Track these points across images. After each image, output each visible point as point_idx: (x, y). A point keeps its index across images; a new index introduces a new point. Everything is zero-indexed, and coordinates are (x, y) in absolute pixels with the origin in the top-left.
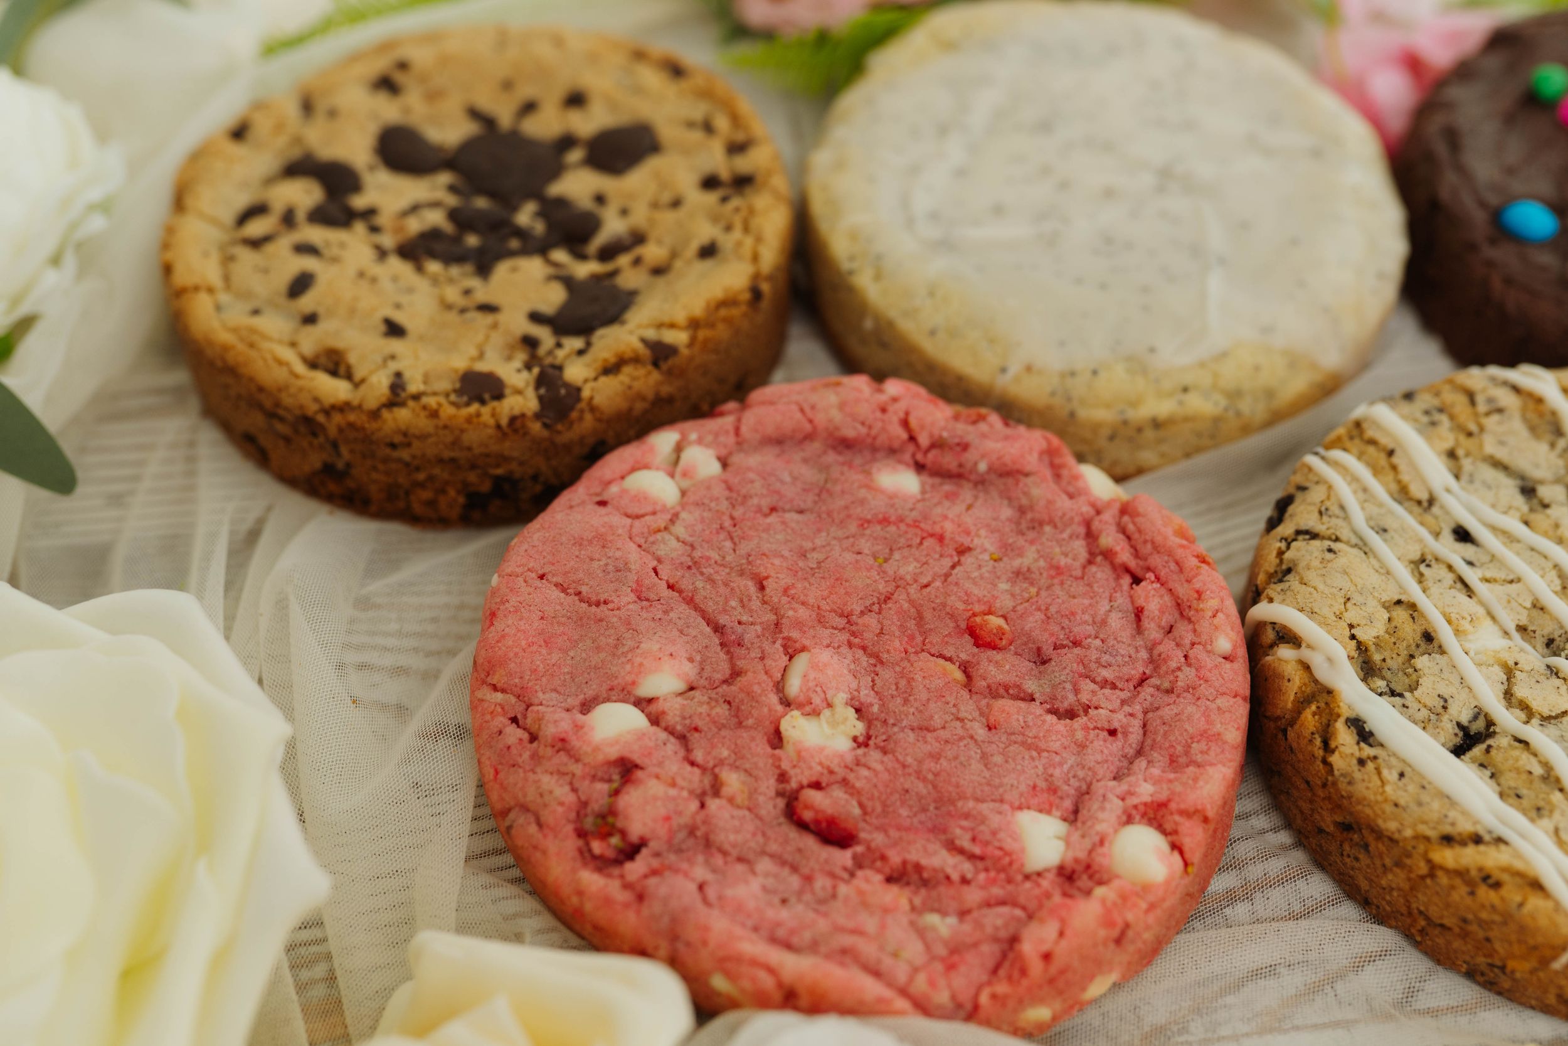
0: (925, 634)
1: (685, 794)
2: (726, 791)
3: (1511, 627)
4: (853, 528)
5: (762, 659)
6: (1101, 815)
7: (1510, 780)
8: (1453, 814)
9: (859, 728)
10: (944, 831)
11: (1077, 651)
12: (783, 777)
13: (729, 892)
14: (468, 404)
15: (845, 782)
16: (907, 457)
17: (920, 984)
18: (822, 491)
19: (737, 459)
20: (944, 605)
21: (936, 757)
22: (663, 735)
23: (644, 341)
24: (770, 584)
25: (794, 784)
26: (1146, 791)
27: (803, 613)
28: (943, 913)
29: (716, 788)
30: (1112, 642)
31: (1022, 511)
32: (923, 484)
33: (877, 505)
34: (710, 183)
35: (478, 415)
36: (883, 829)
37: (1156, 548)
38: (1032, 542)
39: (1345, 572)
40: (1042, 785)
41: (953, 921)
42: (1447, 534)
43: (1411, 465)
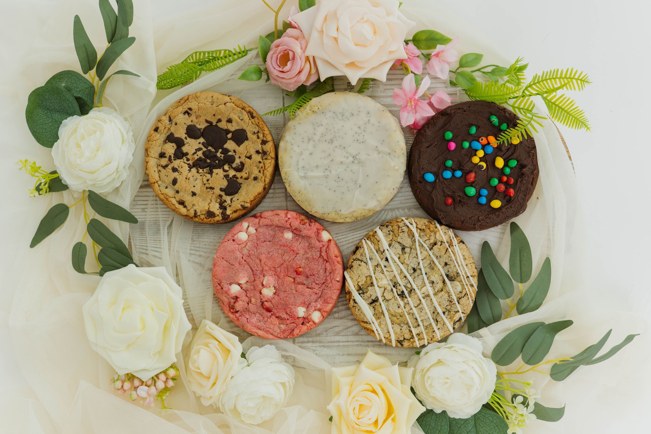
0: (288, 272)
1: (245, 303)
2: (252, 302)
3: (389, 280)
4: (278, 247)
5: (259, 277)
6: (310, 310)
7: (376, 312)
8: (364, 318)
9: (274, 291)
10: (286, 310)
11: (314, 277)
12: (261, 299)
13: (251, 320)
14: (209, 218)
15: (271, 301)
16: (290, 230)
17: (279, 335)
18: (274, 236)
19: (258, 230)
20: (292, 265)
21: (286, 297)
22: (243, 291)
23: (241, 205)
24: (262, 261)
25: (263, 301)
26: (319, 306)
27: (267, 268)
28: (284, 325)
29: (251, 301)
30: (320, 275)
31: (310, 244)
32: (293, 236)
33: (284, 241)
34: (258, 152)
35: (211, 220)
36: (276, 309)
37: (331, 258)
38: (310, 251)
39: (361, 270)
40: (303, 302)
41: (285, 326)
42: (384, 259)
43: (382, 244)
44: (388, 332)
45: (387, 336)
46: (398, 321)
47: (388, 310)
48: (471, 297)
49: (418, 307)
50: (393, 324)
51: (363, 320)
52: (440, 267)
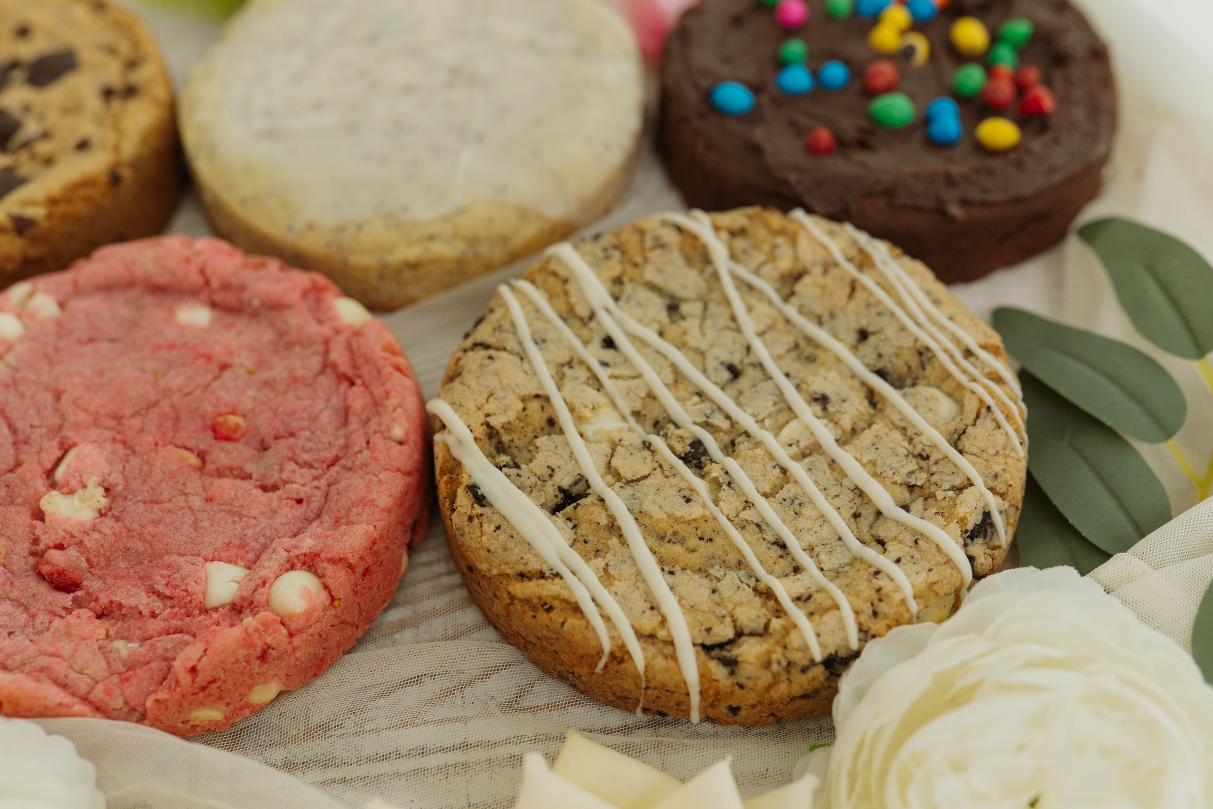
0: (177, 430)
3: (627, 411)
4: (146, 353)
5: (39, 453)
6: (267, 564)
7: (583, 530)
8: (528, 556)
9: (104, 502)
10: (150, 579)
11: (291, 440)
12: (36, 541)
15: (79, 544)
16: (203, 296)
17: (98, 693)
18: (133, 325)
19: (70, 303)
20: (198, 407)
21: (156, 523)
23: (10, 215)
24: (65, 398)
25: (42, 547)
26: (308, 545)
27: (82, 417)
28: (128, 639)
30: (318, 433)
31: (281, 335)
32: (213, 316)
33: (171, 334)
34: (106, 93)
36: (102, 578)
37: (367, 360)
38: (282, 359)
39: (496, 374)
40: (236, 542)
41: (134, 645)
42: (597, 343)
43: (580, 291)
44: (652, 608)
45: (649, 623)
46: (694, 559)
47: (640, 516)
48: (1009, 417)
49: (782, 494)
50: (672, 573)
51: (521, 568)
52: (842, 350)
